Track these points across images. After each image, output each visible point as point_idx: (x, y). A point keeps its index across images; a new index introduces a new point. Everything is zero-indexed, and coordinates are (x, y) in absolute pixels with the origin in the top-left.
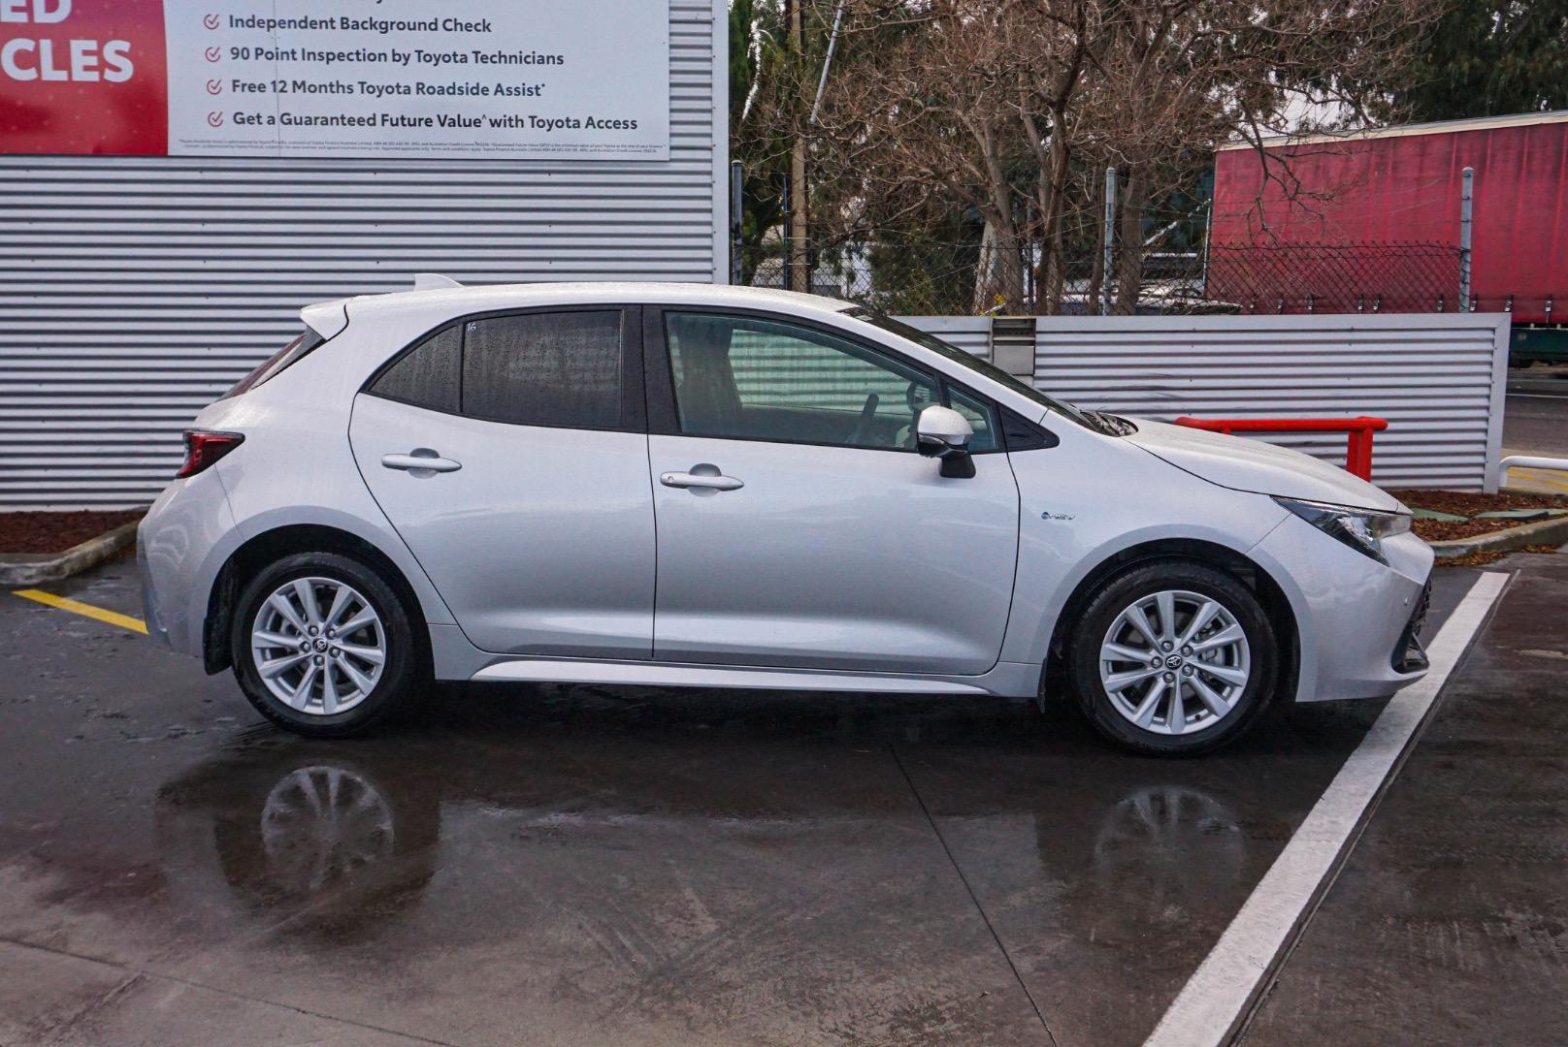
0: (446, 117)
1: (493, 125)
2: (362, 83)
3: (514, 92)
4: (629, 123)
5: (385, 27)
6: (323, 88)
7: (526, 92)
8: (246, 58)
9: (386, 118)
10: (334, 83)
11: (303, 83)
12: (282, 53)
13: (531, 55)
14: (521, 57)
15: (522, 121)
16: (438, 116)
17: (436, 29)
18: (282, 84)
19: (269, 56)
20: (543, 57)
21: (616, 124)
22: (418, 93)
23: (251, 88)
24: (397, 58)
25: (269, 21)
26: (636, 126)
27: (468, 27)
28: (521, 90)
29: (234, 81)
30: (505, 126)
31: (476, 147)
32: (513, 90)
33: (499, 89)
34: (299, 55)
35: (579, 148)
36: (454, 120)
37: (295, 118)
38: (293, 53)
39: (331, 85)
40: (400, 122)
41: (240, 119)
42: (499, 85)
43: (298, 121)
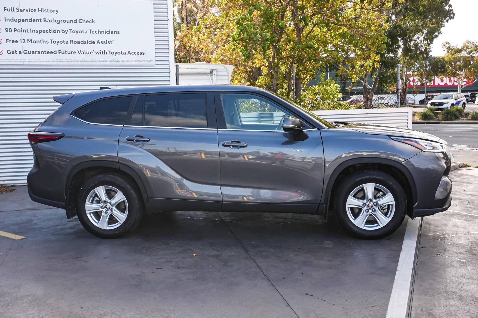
0: (81, 51)
1: (97, 54)
2: (52, 40)
3: (103, 43)
4: (142, 53)
5: (59, 22)
6: (38, 42)
7: (107, 43)
8: (11, 32)
9: (60, 51)
10: (42, 40)
11: (31, 40)
12: (23, 30)
13: (109, 31)
14: (105, 31)
15: (106, 52)
16: (78, 51)
17: (76, 22)
18: (24, 40)
19: (19, 31)
20: (113, 32)
21: (138, 53)
22: (71, 43)
23: (13, 42)
24: (63, 32)
25: (18, 19)
26: (144, 54)
27: (87, 22)
28: (106, 42)
29: (7, 39)
30: (101, 54)
31: (91, 61)
32: (103, 42)
33: (98, 42)
34: (29, 31)
35: (126, 61)
36: (83, 52)
37: (29, 52)
38: (27, 30)
39: (41, 41)
40: (65, 53)
41: (9, 52)
42: (98, 41)
43: (30, 53)
